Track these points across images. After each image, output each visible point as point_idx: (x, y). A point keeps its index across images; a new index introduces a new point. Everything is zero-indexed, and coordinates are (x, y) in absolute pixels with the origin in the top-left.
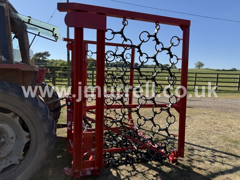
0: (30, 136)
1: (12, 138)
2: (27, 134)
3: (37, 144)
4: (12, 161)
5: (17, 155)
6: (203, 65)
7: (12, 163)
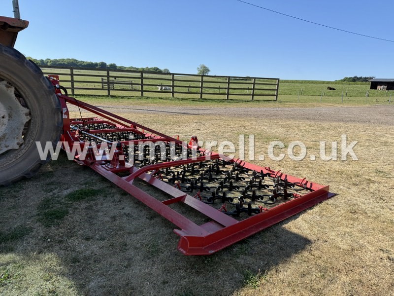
0: (30, 114)
1: (3, 117)
2: (26, 110)
3: (43, 122)
4: (8, 146)
5: (14, 138)
6: (209, 71)
7: (9, 148)
